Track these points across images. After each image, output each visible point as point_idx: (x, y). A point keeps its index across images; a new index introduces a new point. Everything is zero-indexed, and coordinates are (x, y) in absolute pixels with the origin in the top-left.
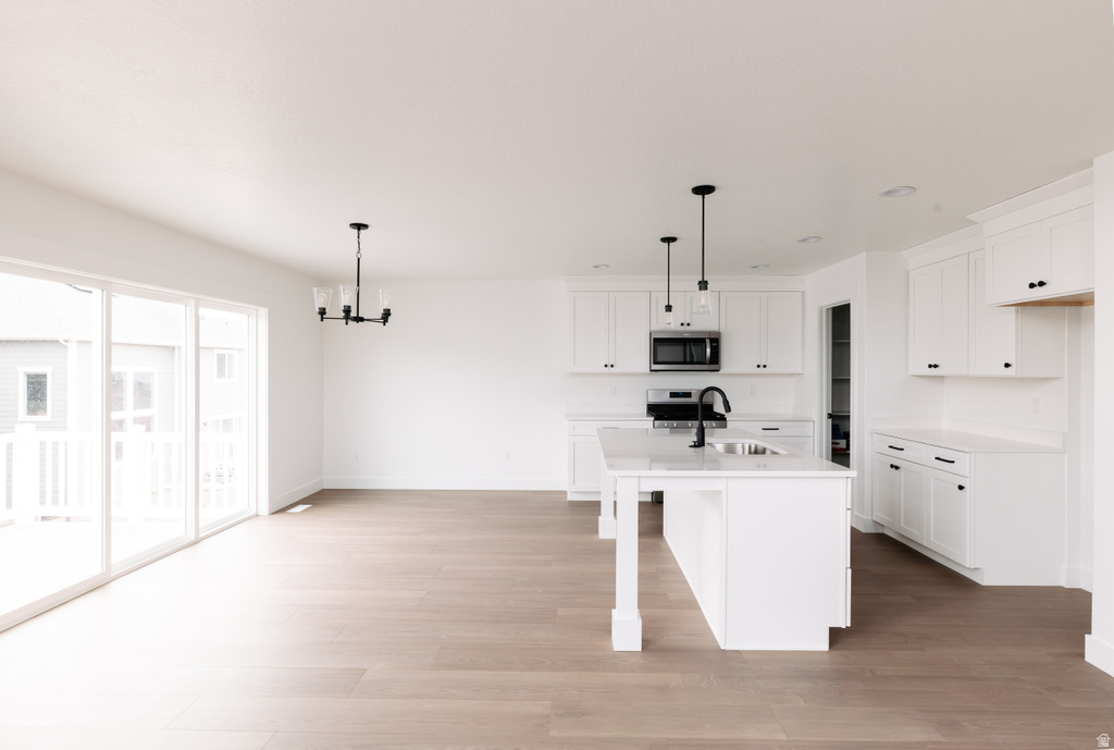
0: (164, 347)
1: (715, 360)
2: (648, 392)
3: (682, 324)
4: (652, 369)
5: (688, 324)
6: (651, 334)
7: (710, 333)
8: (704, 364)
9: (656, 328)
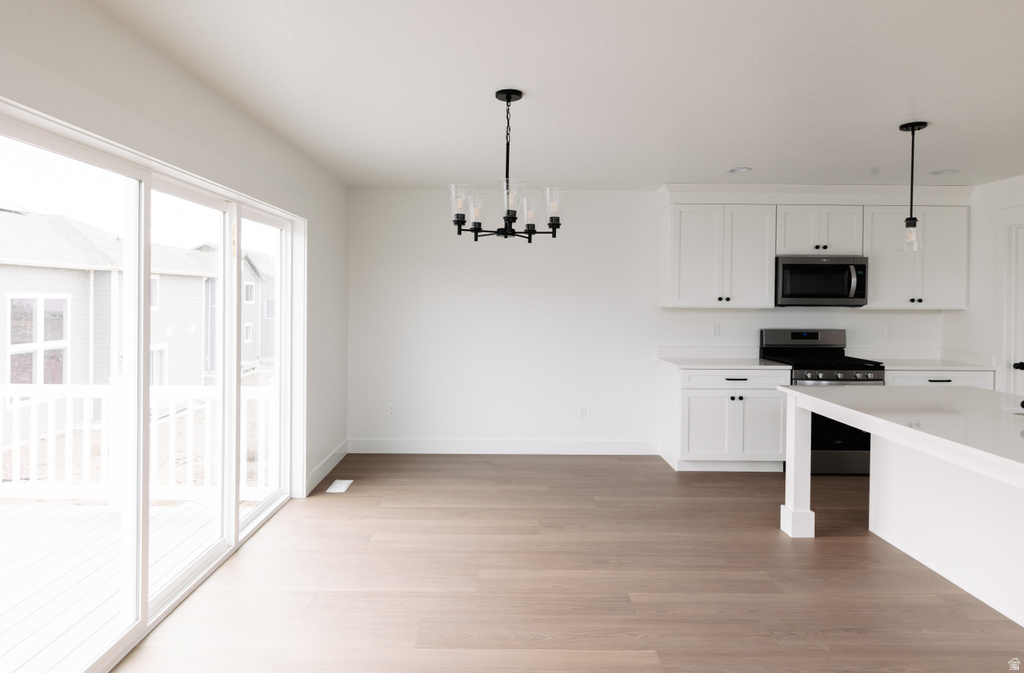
0: (82, 270)
1: (861, 293)
2: (762, 332)
3: (817, 247)
4: (779, 303)
5: (825, 247)
6: (777, 259)
7: (854, 258)
8: (847, 297)
9: (783, 251)
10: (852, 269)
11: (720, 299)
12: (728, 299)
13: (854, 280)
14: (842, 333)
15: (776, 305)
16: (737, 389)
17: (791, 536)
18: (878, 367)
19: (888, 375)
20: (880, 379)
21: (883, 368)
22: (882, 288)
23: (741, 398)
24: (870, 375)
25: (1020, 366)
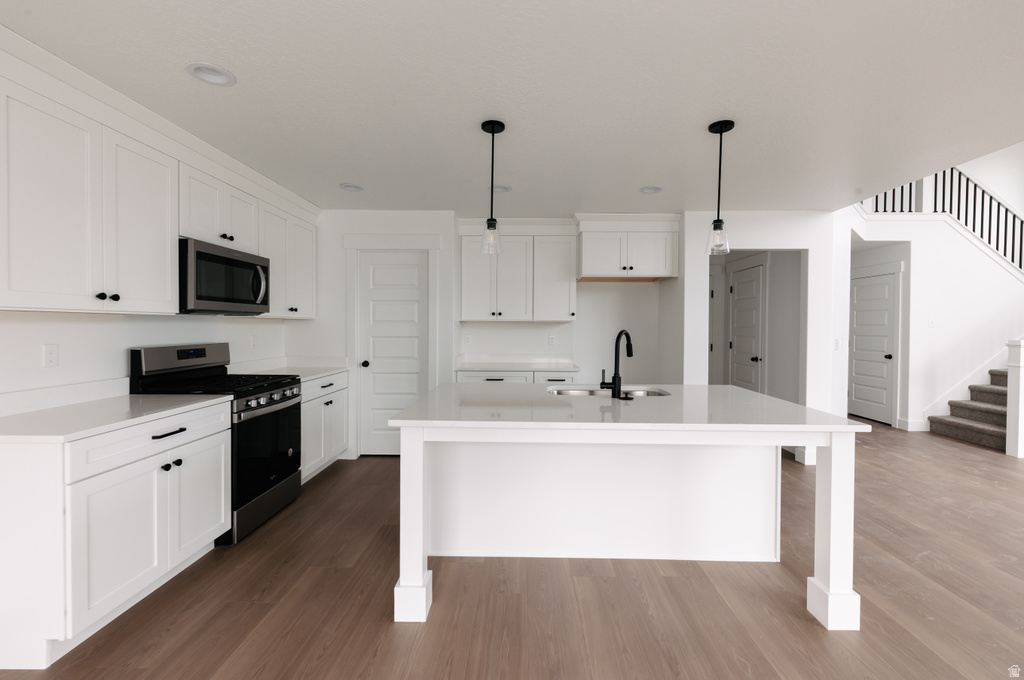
1: (265, 301)
2: (130, 354)
3: (224, 237)
5: (231, 239)
6: (183, 243)
7: (258, 257)
8: (254, 302)
9: (187, 232)
10: (259, 267)
11: (102, 296)
12: (115, 298)
13: (263, 284)
14: (225, 347)
16: (169, 450)
19: (303, 387)
21: (299, 382)
23: (178, 463)
24: (295, 391)
25: (366, 364)
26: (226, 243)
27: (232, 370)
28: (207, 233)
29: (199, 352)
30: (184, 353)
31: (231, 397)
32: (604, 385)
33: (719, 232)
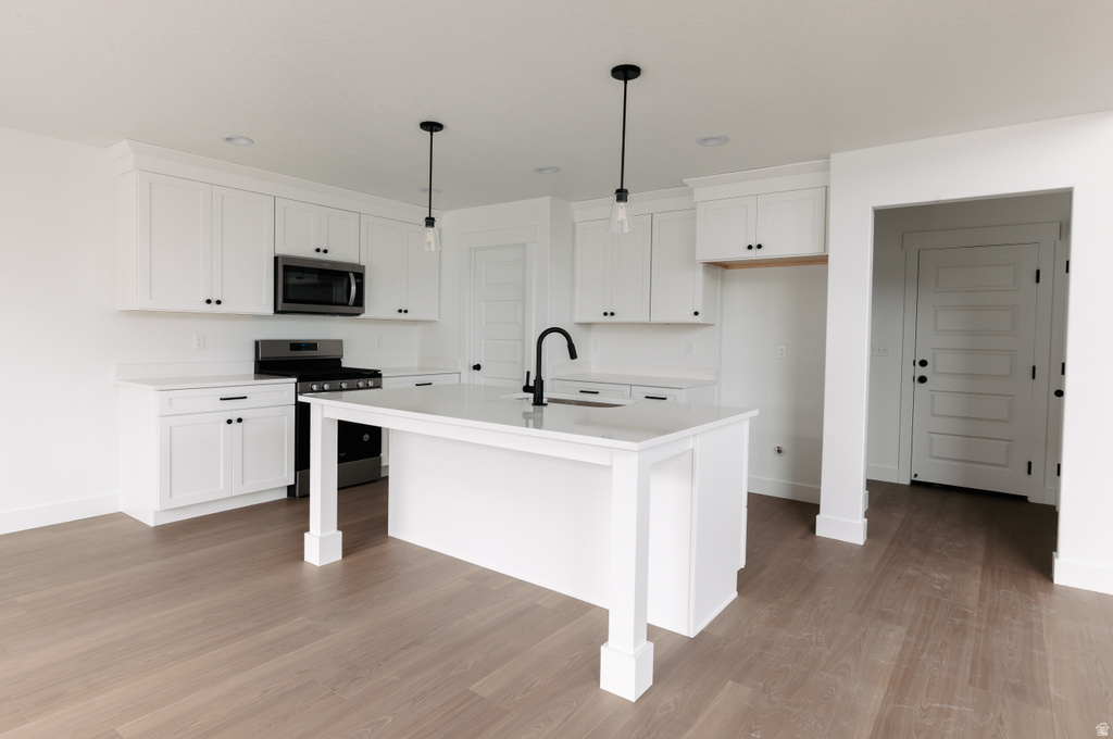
1: (359, 301)
2: (257, 343)
3: (318, 250)
4: (279, 309)
5: (326, 251)
6: (276, 259)
7: (353, 265)
8: (347, 305)
9: (283, 251)
10: (352, 276)
11: (209, 302)
12: (219, 302)
13: (353, 288)
14: (339, 343)
15: (276, 311)
16: (234, 410)
17: (318, 564)
18: (376, 374)
19: (385, 381)
20: (379, 386)
21: (380, 376)
22: (379, 298)
23: (240, 420)
24: (370, 383)
25: (477, 367)
26: (321, 256)
27: (346, 363)
28: (301, 248)
29: (312, 345)
30: (296, 346)
31: (295, 380)
32: (527, 389)
33: (622, 204)
